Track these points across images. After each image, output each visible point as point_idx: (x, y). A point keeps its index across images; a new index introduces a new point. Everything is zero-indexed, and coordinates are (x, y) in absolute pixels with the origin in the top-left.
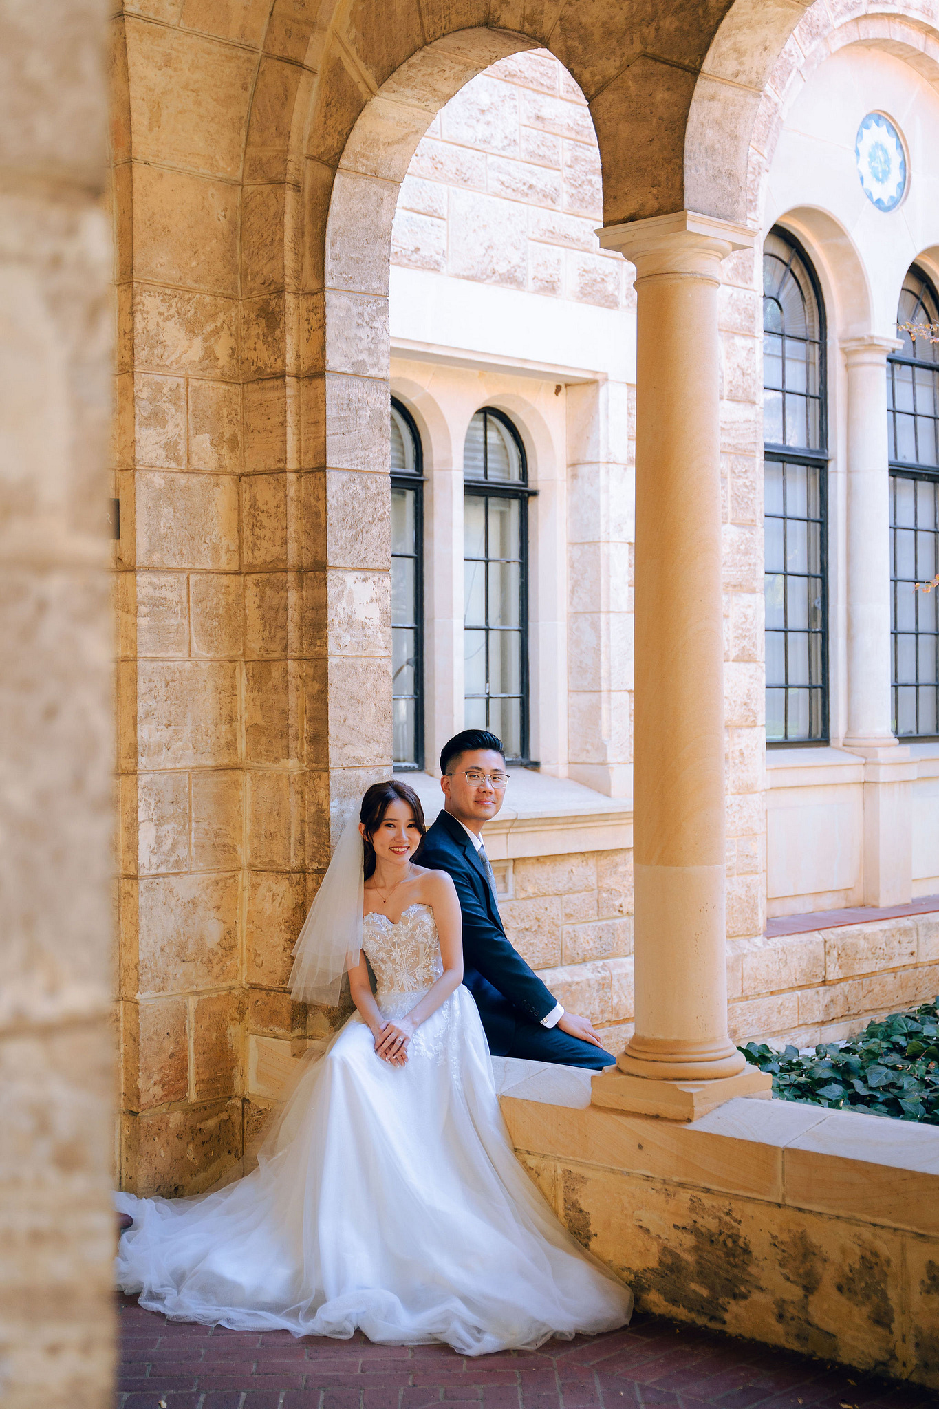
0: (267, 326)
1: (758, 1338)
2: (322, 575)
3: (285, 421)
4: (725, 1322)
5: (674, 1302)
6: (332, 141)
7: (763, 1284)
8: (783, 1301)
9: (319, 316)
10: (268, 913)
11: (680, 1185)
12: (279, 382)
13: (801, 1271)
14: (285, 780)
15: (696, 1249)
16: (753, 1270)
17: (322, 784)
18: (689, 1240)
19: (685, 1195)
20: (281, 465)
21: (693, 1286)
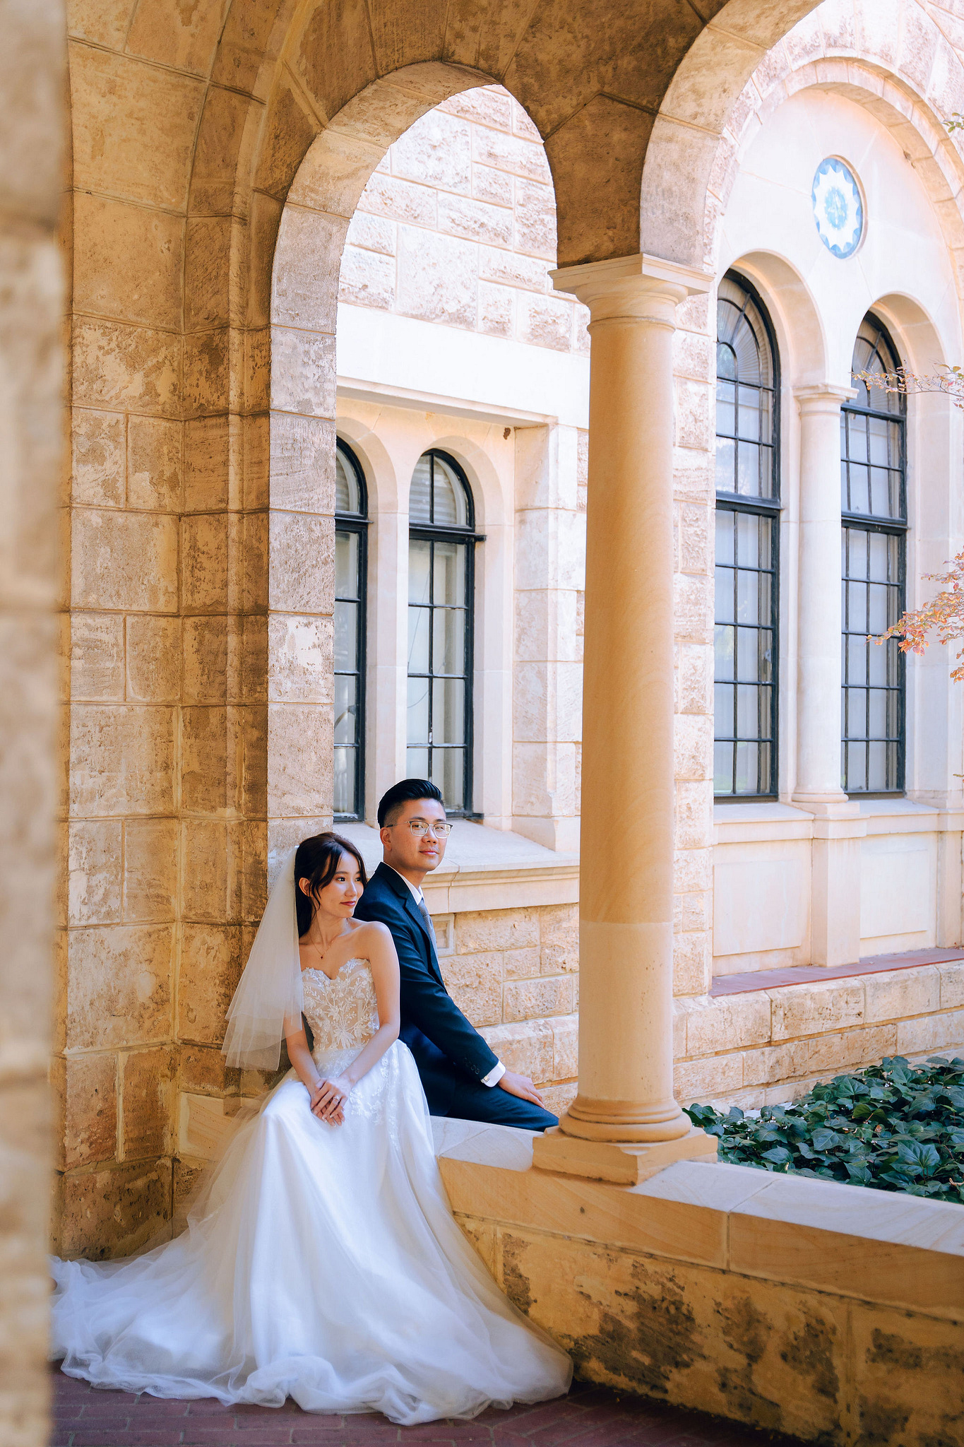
0: (211, 362)
1: (700, 1408)
2: (263, 619)
3: (228, 460)
4: (666, 1391)
5: (614, 1369)
6: (280, 174)
7: (706, 1352)
8: (726, 1369)
9: (264, 353)
10: (202, 966)
11: (623, 1250)
12: (222, 420)
13: (745, 1339)
14: (222, 829)
15: (638, 1315)
16: (696, 1337)
17: (260, 834)
18: (631, 1307)
19: (628, 1261)
20: (223, 505)
21: (635, 1354)
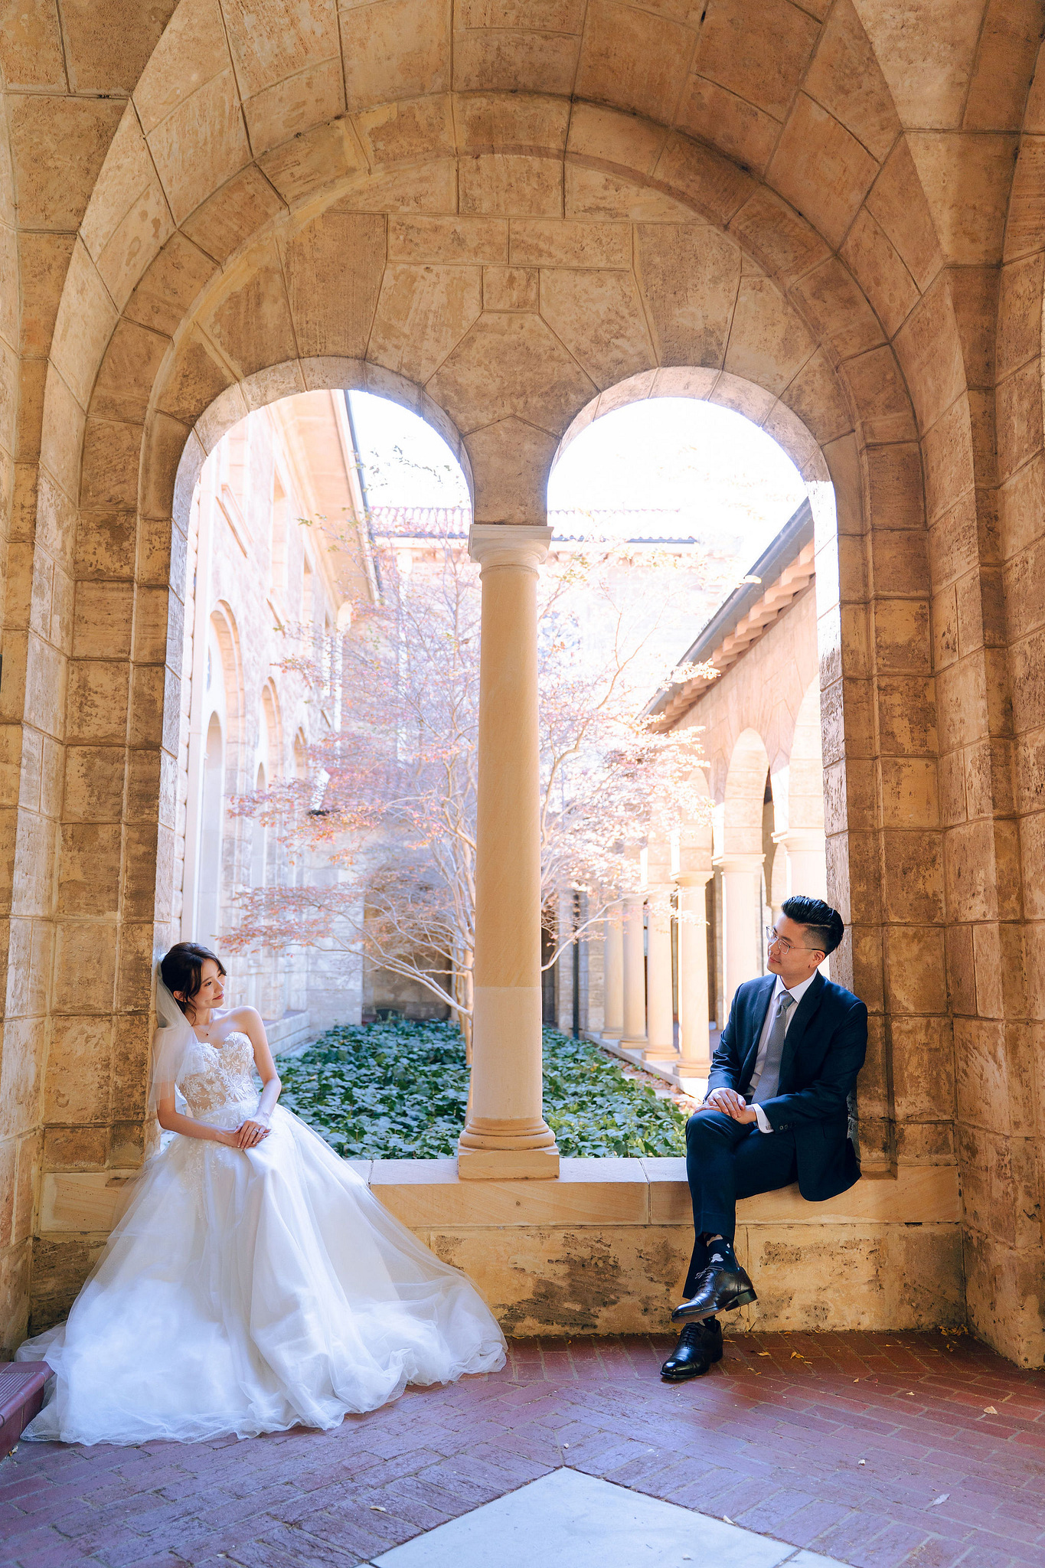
0: (112, 536)
1: (626, 1332)
2: (155, 753)
3: (131, 618)
4: (595, 1327)
5: (548, 1321)
6: (189, 405)
7: (630, 1289)
8: (648, 1298)
9: (163, 540)
10: (79, 1054)
11: (555, 1227)
12: (125, 585)
13: (664, 1272)
14: (110, 931)
15: (569, 1275)
16: (622, 1280)
17: (144, 934)
18: (563, 1269)
19: (559, 1235)
20: (124, 655)
21: (566, 1305)
